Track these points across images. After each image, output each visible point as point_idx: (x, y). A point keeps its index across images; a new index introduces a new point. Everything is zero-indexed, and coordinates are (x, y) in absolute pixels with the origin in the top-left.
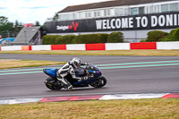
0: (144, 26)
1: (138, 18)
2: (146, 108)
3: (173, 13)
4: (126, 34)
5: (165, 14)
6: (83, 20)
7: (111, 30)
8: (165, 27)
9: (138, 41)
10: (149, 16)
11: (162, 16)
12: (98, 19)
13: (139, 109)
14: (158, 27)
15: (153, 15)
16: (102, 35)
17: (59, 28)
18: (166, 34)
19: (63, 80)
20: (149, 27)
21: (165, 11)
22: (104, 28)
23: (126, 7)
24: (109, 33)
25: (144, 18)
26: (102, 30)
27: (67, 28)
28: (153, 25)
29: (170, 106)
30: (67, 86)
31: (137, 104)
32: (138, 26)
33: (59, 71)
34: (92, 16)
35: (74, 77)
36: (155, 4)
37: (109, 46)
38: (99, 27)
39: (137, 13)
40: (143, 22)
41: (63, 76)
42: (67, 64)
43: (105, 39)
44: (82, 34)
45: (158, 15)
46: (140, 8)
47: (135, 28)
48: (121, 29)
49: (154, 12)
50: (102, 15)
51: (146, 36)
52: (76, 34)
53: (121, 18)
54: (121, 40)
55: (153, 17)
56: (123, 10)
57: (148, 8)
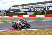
0: (33, 11)
1: (31, 9)
2: (33, 33)
3: (40, 7)
5: (38, 8)
7: (24, 12)
8: (38, 11)
9: (31, 15)
10: (34, 8)
13: (31, 33)
14: (36, 11)
16: (22, 13)
17: (11, 11)
18: (38, 13)
20: (34, 11)
21: (38, 7)
23: (28, 6)
24: (24, 13)
26: (22, 12)
27: (13, 11)
28: (35, 11)
31: (31, 32)
34: (19, 8)
36: (35, 5)
37: (24, 16)
38: (21, 11)
39: (31, 7)
43: (23, 14)
44: (17, 13)
45: (36, 8)
46: (32, 6)
47: (30, 11)
48: (27, 12)
50: (22, 8)
52: (15, 13)
53: (27, 9)
54: (27, 14)
55: (35, 8)
56: (27, 7)
57: (34, 6)
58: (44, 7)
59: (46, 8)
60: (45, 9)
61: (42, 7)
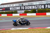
0: (23, 9)
1: (22, 7)
2: (24, 32)
4: (18, 11)
5: (29, 6)
6: (6, 7)
7: (14, 10)
8: (29, 9)
10: (25, 6)
11: (28, 6)
12: (10, 7)
13: (22, 32)
14: (27, 9)
15: (26, 6)
16: (12, 12)
18: (29, 11)
19: (18, 23)
20: (25, 9)
21: (29, 5)
22: (12, 10)
25: (23, 7)
28: (26, 9)
29: (30, 31)
30: (19, 25)
31: (21, 31)
32: (22, 9)
33: (17, 21)
34: (9, 6)
35: (21, 22)
36: (26, 3)
37: (14, 15)
38: (11, 9)
39: (21, 5)
40: (23, 8)
41: (18, 22)
42: (19, 19)
44: (6, 11)
45: (27, 6)
46: (22, 4)
49: (26, 5)
50: (12, 6)
51: (24, 12)
52: (4, 11)
53: (17, 7)
55: (26, 7)
56: (17, 5)
57: (24, 4)
58: (35, 5)
59: (38, 6)
60: (36, 7)
61: (33, 5)
